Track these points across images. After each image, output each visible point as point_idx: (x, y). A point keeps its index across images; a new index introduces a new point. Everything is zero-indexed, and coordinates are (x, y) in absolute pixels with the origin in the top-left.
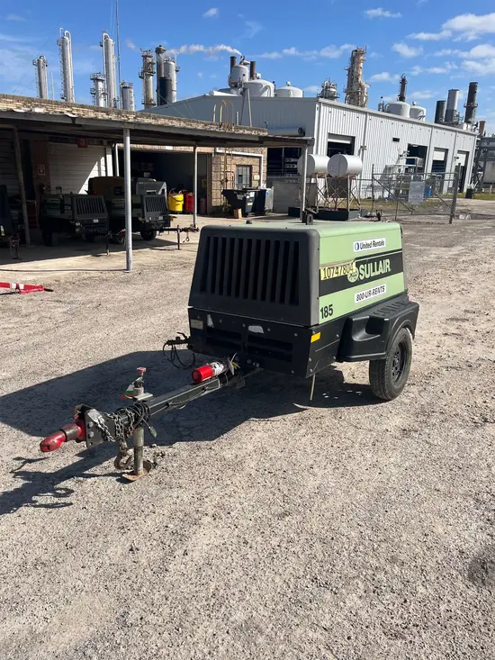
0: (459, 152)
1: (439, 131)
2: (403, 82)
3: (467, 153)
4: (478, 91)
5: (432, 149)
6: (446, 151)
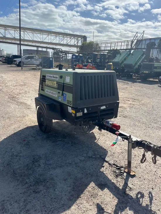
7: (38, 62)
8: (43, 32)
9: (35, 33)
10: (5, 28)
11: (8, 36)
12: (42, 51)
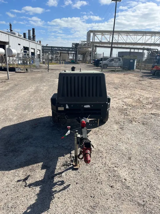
0: (38, 50)
1: (31, 43)
2: (10, 25)
3: (40, 50)
4: (35, 31)
5: (30, 48)
6: (34, 49)
7: (118, 64)
8: (137, 34)
9: (130, 35)
10: (102, 33)
11: (104, 41)
12: (138, 52)
